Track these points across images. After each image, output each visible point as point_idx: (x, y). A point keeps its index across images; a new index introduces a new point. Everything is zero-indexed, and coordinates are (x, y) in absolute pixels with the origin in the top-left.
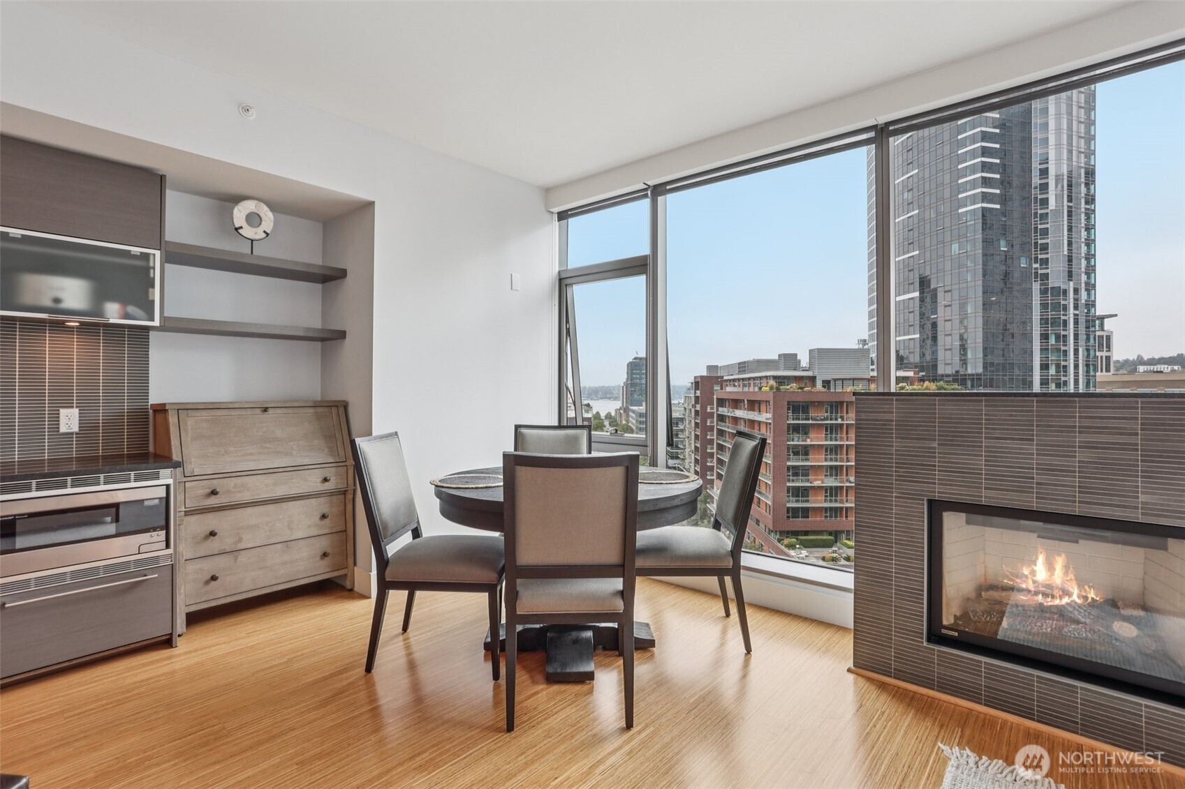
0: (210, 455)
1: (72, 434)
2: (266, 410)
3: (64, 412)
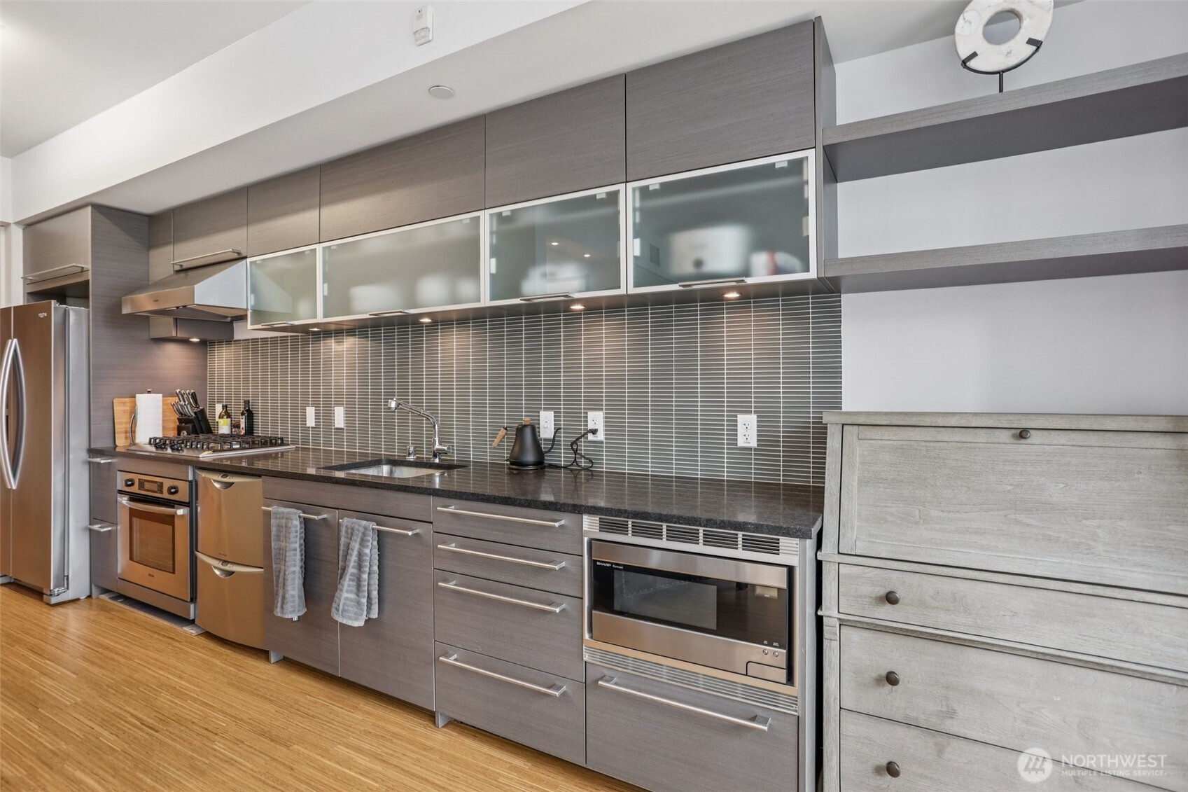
0: (889, 518)
1: (750, 449)
2: (1022, 434)
3: (741, 418)
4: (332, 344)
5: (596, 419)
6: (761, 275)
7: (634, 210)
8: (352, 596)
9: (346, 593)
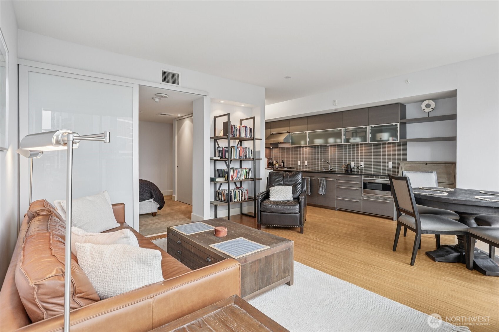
1: (391, 168)
2: (426, 164)
3: (389, 163)
4: (304, 149)
5: (362, 163)
6: (391, 141)
7: (370, 130)
8: (321, 190)
9: (321, 189)
